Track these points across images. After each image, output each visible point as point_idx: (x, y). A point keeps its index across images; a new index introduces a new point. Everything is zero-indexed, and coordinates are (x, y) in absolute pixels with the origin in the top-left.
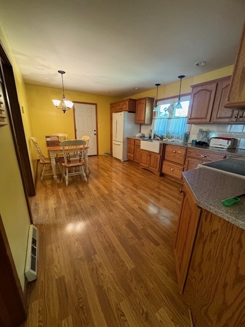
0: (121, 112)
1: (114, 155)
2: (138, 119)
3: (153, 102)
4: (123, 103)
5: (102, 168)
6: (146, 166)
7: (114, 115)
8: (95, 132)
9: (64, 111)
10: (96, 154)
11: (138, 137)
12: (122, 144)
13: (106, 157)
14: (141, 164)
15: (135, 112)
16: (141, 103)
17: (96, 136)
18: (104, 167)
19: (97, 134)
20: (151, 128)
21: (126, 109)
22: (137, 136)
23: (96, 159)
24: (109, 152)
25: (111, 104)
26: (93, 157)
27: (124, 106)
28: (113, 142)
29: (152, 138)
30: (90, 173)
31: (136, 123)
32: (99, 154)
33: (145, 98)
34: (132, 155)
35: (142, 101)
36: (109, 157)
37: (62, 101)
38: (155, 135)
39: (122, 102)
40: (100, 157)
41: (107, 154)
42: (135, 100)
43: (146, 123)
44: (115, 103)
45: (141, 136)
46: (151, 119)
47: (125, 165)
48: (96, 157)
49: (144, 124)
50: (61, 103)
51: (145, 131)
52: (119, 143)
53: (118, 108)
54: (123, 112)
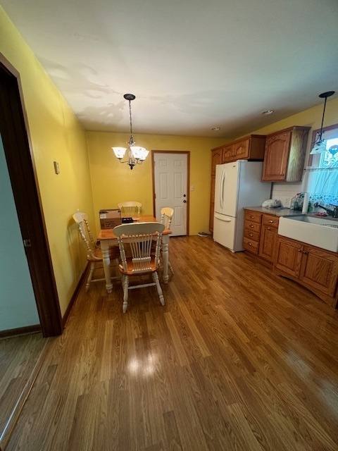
0: (235, 161)
1: (216, 238)
2: (269, 172)
3: (308, 136)
4: (237, 146)
5: (194, 267)
6: (293, 273)
7: (219, 168)
8: (186, 199)
9: (132, 166)
10: (185, 233)
11: (267, 207)
12: (233, 220)
13: (202, 239)
14: (279, 266)
15: (262, 160)
16: (278, 140)
17: (186, 204)
18: (197, 265)
19: (187, 202)
20: (300, 189)
21: (243, 156)
22: (264, 205)
23: (185, 245)
24: (207, 231)
25: (213, 151)
26: (181, 239)
27: (240, 151)
28: (216, 215)
29: (304, 210)
30: (170, 280)
31: (263, 181)
32: (191, 234)
33: (289, 130)
34: (255, 244)
35: (281, 137)
36: (207, 240)
37: (129, 150)
38: (310, 205)
39: (235, 143)
40: (191, 240)
41: (203, 234)
42: (264, 137)
43: (288, 178)
44: (221, 148)
45: (276, 205)
46: (301, 171)
47: (239, 261)
48: (185, 239)
49: (283, 181)
50: (127, 152)
51: (284, 196)
52: (228, 219)
53: (227, 155)
54: (238, 162)
